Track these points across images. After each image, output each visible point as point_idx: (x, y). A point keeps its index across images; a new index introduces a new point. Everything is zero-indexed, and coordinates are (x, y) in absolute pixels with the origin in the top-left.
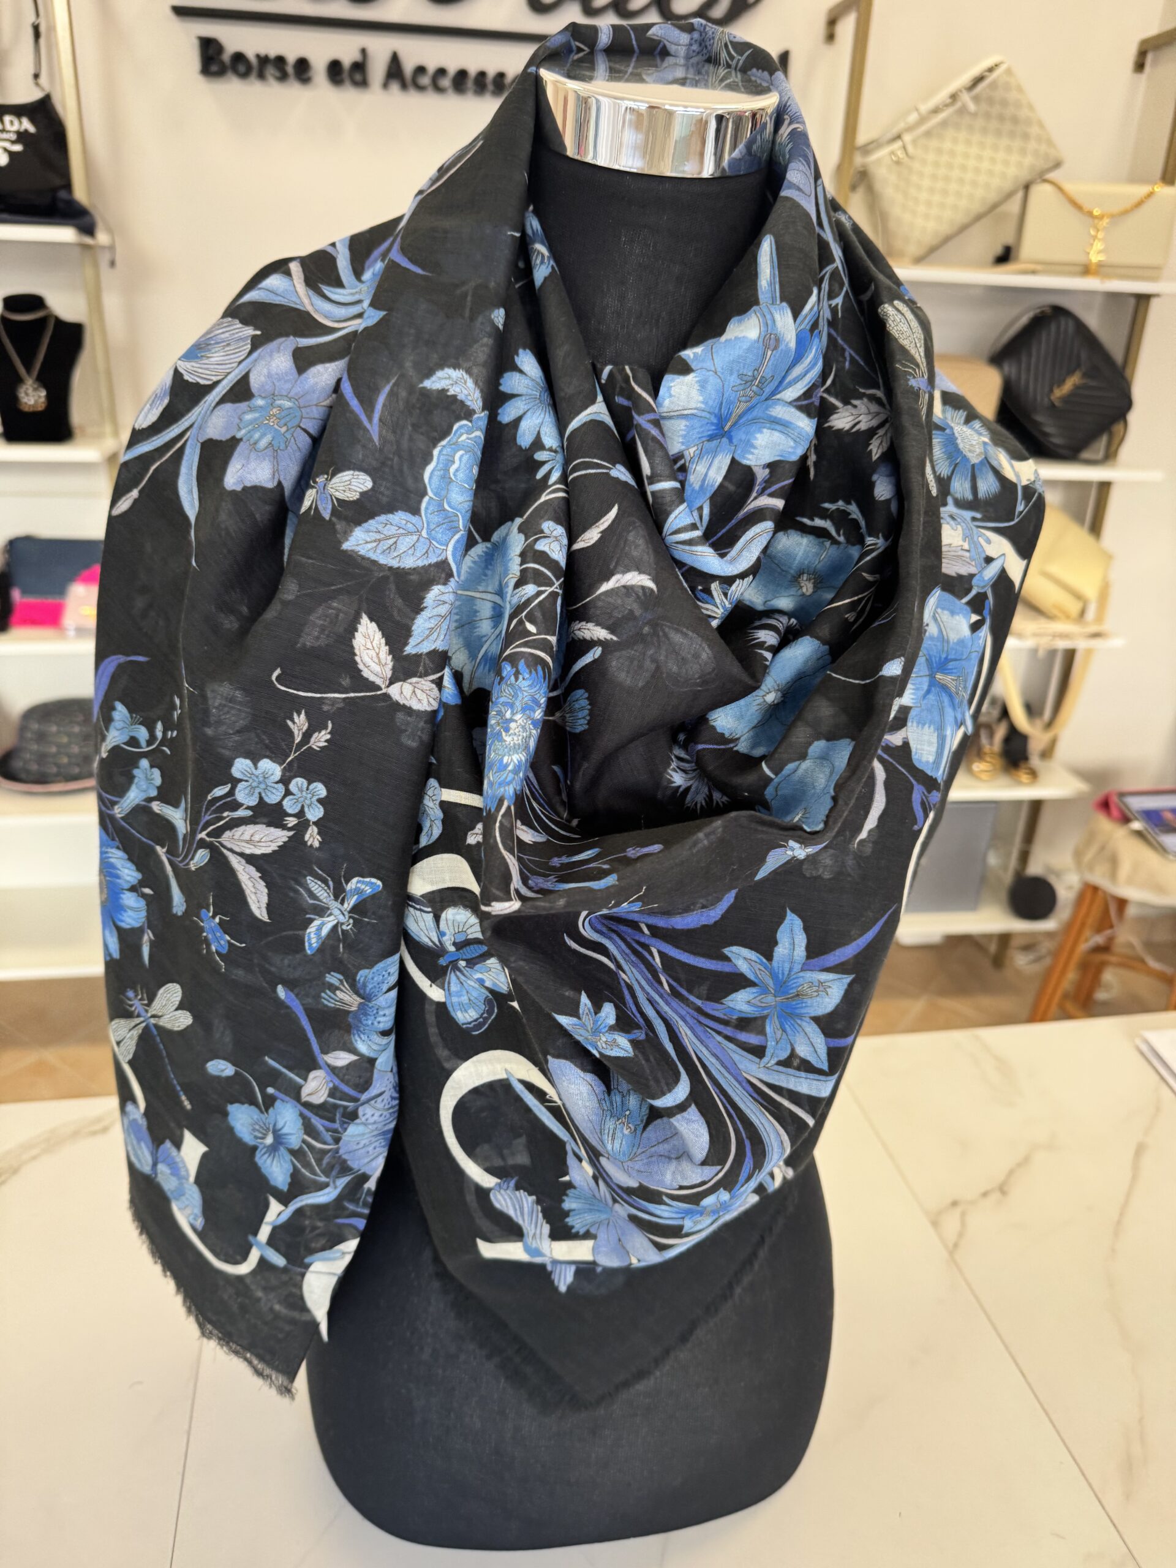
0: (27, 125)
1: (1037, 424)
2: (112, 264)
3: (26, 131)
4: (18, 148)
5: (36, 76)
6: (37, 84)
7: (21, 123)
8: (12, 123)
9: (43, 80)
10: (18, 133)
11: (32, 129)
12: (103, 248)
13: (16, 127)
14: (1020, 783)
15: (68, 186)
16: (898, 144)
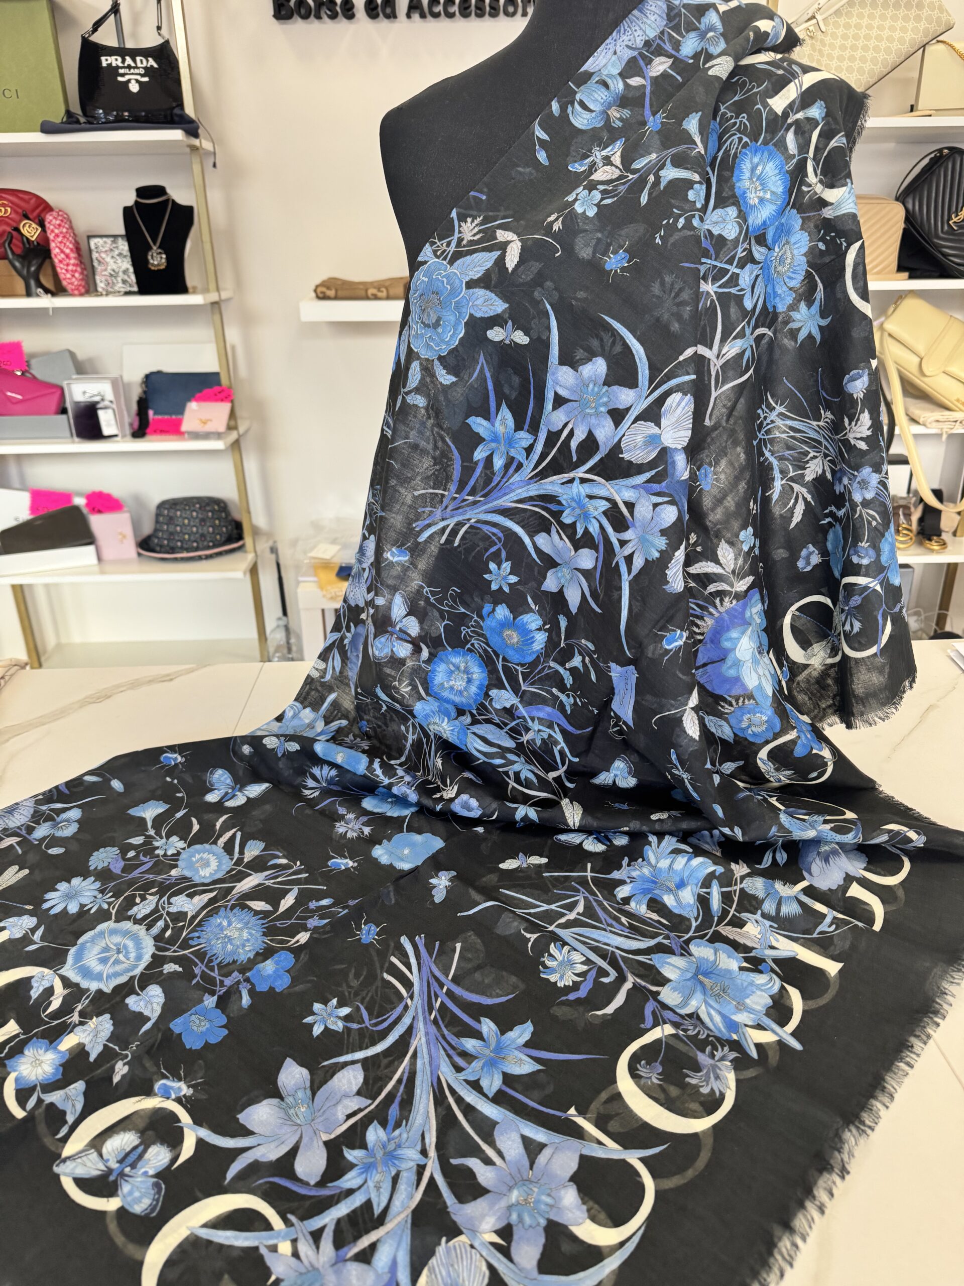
0: (152, 62)
1: (937, 247)
2: (214, 165)
3: (152, 66)
4: (146, 79)
5: (159, 28)
6: (159, 34)
7: (148, 61)
8: (141, 61)
9: (164, 31)
10: (145, 68)
11: (156, 66)
12: (208, 153)
13: (145, 64)
14: (932, 551)
15: (181, 105)
16: (814, 21)
